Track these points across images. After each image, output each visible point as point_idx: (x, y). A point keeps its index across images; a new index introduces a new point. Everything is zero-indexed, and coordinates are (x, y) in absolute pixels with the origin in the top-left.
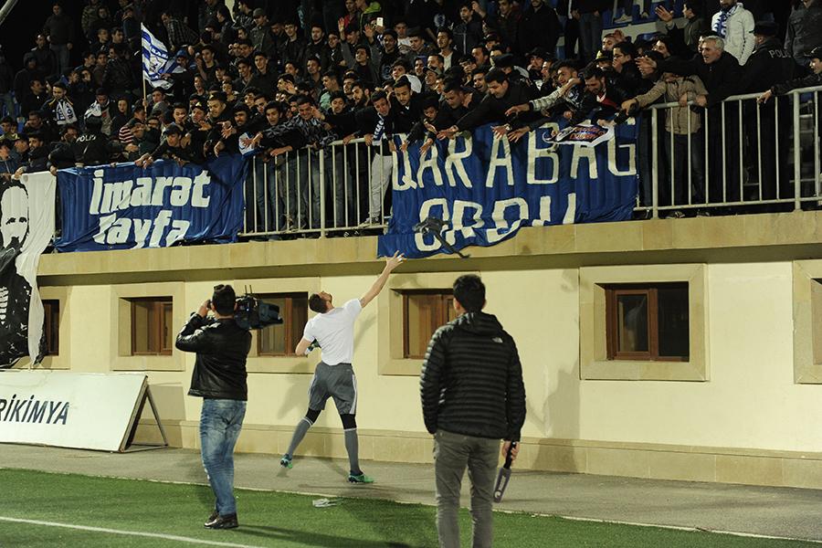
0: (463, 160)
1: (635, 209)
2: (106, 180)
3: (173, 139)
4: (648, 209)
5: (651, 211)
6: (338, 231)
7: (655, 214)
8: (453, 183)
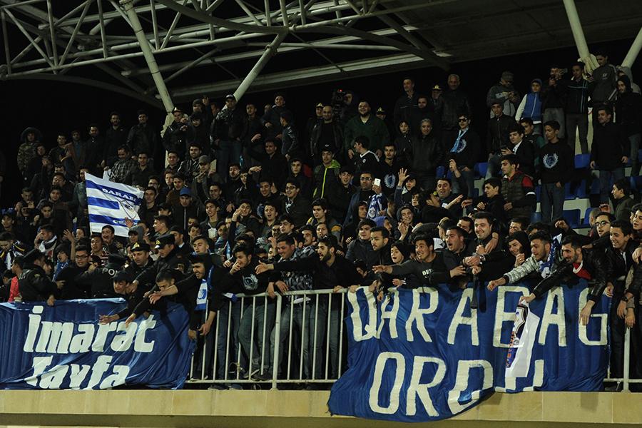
0: (424, 315)
1: (605, 380)
2: (44, 317)
3: (121, 286)
4: (619, 381)
5: (622, 383)
6: (290, 383)
7: (626, 386)
8: (410, 338)
